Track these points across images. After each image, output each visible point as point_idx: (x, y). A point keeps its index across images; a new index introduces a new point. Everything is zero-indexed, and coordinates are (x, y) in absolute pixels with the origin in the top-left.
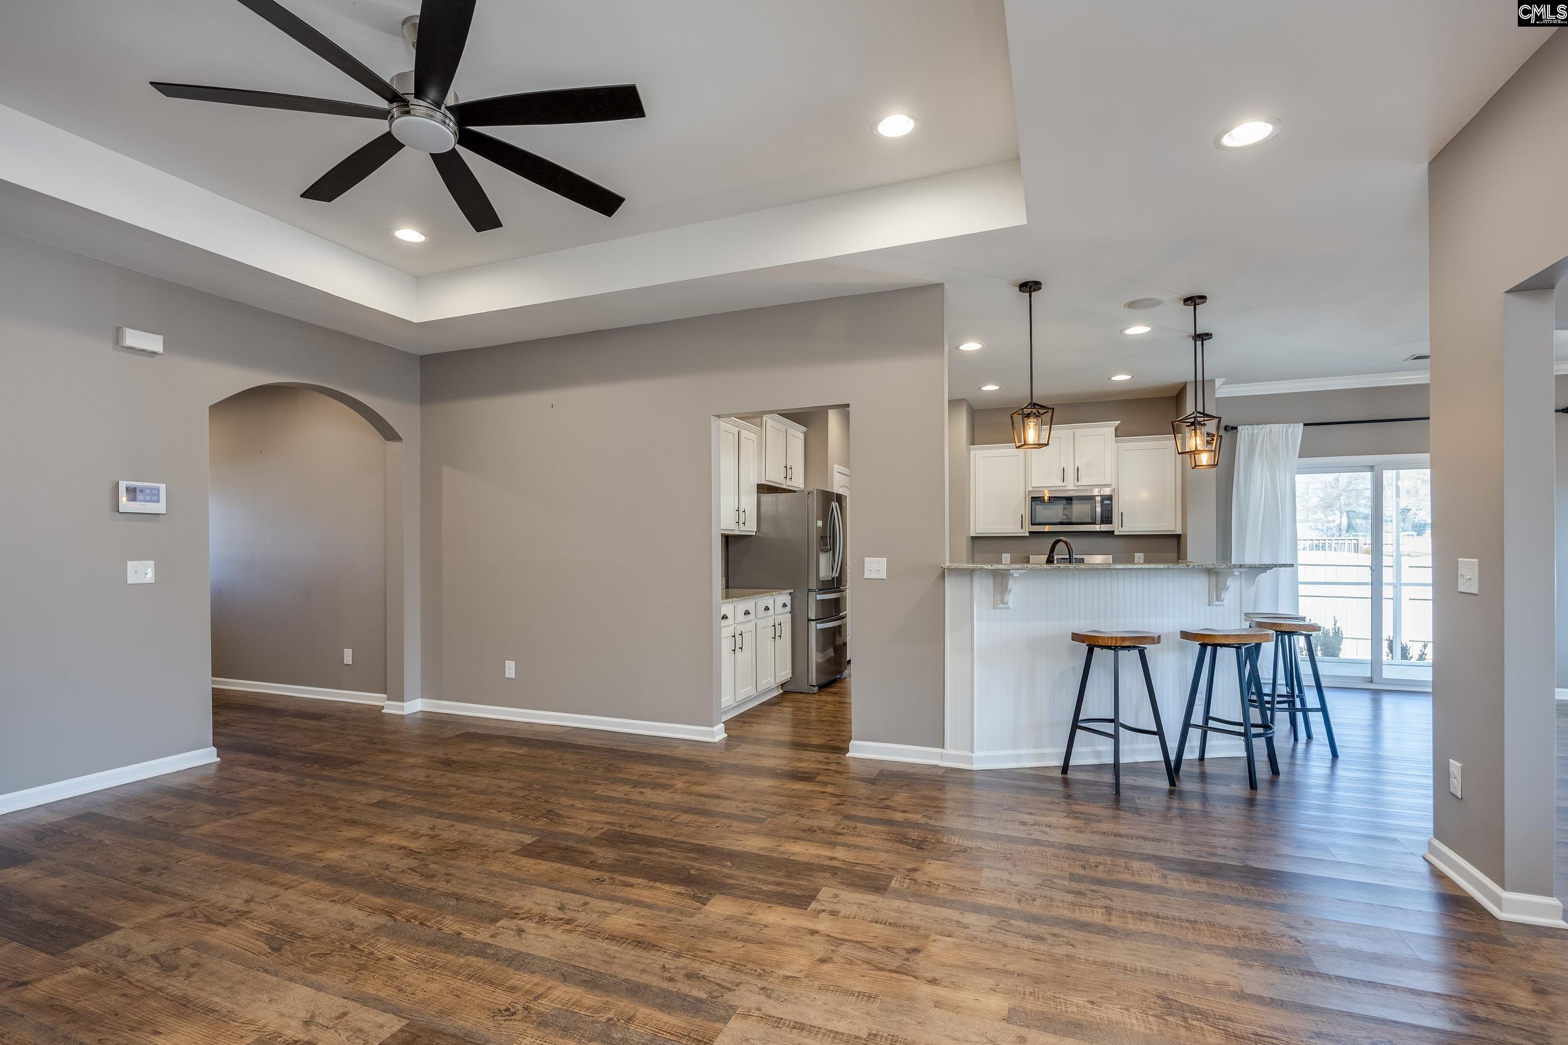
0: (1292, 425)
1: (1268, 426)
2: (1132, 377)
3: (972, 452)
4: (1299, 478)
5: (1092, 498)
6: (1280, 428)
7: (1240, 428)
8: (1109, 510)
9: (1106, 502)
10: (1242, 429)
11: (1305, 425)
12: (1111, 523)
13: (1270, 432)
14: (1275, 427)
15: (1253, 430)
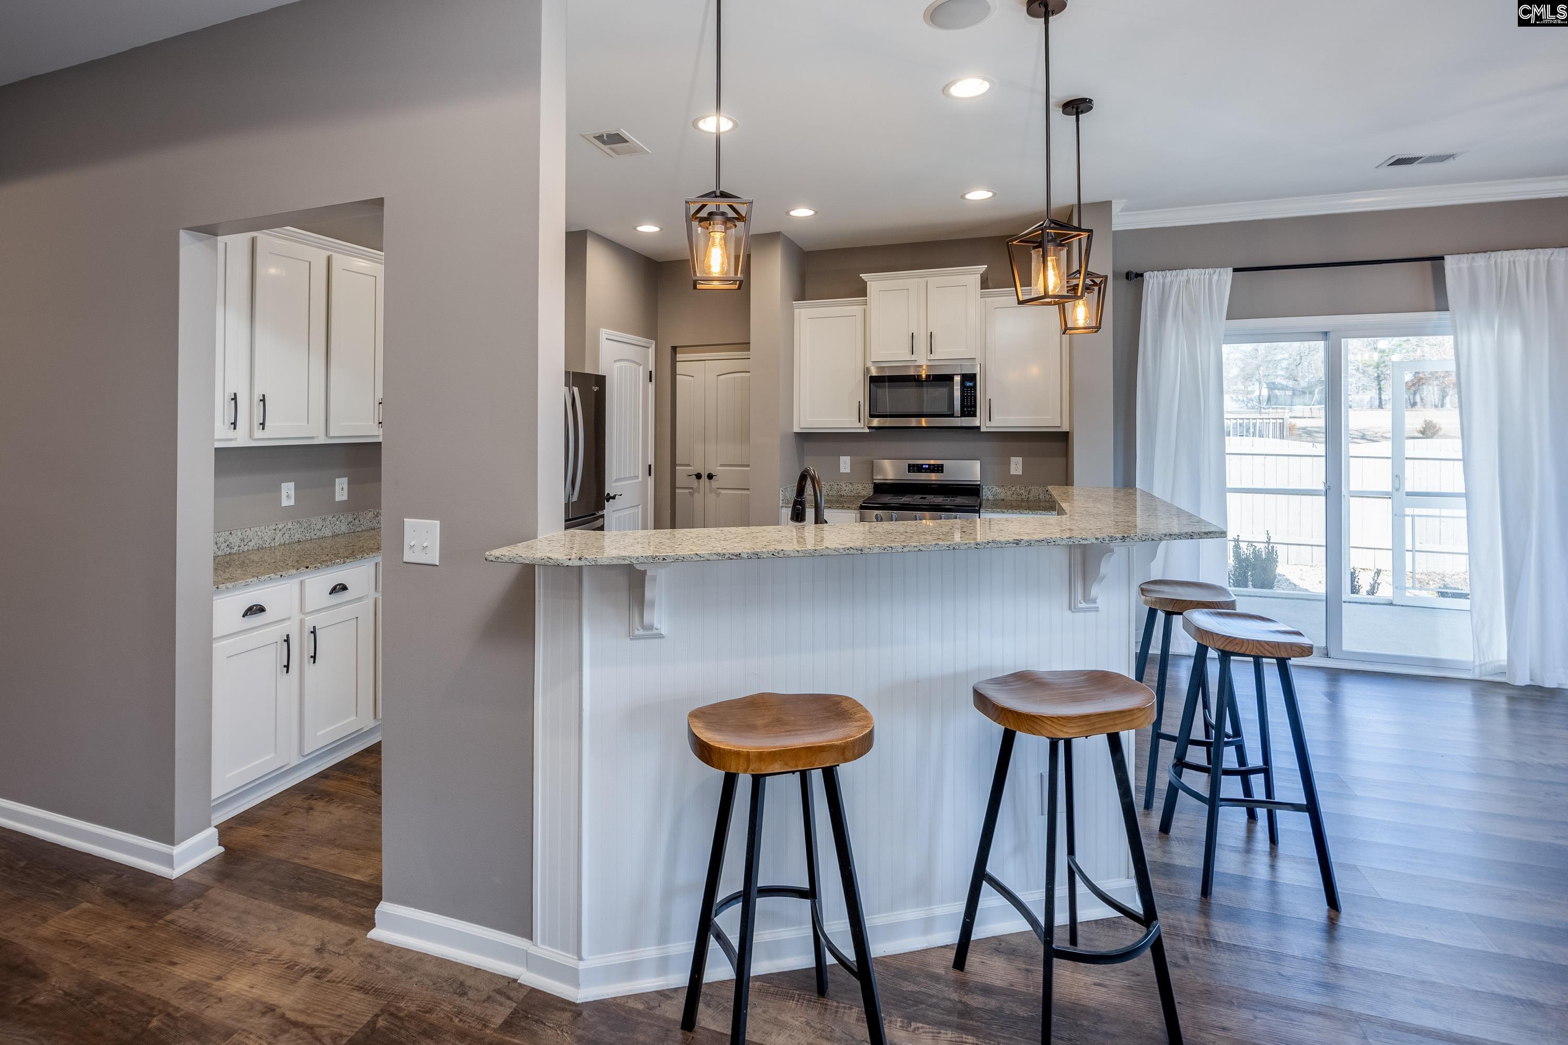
0: (1218, 270)
1: (1185, 272)
2: (995, 194)
3: (797, 311)
4: (1226, 348)
5: (949, 378)
6: (1200, 275)
7: (1146, 275)
8: (971, 396)
9: (968, 384)
10: (1150, 277)
11: (1235, 270)
12: (974, 415)
13: (1188, 281)
14: (1194, 273)
15: (1164, 277)
